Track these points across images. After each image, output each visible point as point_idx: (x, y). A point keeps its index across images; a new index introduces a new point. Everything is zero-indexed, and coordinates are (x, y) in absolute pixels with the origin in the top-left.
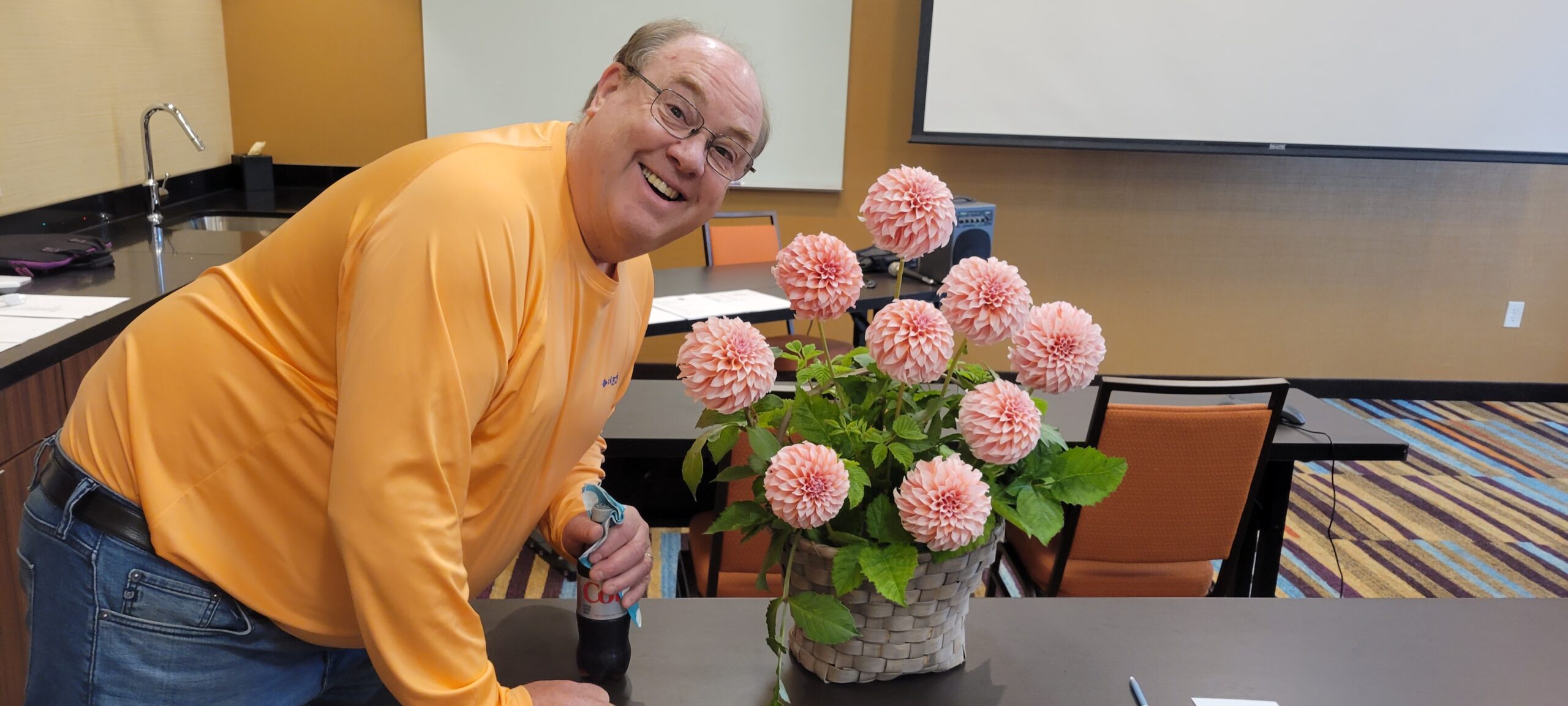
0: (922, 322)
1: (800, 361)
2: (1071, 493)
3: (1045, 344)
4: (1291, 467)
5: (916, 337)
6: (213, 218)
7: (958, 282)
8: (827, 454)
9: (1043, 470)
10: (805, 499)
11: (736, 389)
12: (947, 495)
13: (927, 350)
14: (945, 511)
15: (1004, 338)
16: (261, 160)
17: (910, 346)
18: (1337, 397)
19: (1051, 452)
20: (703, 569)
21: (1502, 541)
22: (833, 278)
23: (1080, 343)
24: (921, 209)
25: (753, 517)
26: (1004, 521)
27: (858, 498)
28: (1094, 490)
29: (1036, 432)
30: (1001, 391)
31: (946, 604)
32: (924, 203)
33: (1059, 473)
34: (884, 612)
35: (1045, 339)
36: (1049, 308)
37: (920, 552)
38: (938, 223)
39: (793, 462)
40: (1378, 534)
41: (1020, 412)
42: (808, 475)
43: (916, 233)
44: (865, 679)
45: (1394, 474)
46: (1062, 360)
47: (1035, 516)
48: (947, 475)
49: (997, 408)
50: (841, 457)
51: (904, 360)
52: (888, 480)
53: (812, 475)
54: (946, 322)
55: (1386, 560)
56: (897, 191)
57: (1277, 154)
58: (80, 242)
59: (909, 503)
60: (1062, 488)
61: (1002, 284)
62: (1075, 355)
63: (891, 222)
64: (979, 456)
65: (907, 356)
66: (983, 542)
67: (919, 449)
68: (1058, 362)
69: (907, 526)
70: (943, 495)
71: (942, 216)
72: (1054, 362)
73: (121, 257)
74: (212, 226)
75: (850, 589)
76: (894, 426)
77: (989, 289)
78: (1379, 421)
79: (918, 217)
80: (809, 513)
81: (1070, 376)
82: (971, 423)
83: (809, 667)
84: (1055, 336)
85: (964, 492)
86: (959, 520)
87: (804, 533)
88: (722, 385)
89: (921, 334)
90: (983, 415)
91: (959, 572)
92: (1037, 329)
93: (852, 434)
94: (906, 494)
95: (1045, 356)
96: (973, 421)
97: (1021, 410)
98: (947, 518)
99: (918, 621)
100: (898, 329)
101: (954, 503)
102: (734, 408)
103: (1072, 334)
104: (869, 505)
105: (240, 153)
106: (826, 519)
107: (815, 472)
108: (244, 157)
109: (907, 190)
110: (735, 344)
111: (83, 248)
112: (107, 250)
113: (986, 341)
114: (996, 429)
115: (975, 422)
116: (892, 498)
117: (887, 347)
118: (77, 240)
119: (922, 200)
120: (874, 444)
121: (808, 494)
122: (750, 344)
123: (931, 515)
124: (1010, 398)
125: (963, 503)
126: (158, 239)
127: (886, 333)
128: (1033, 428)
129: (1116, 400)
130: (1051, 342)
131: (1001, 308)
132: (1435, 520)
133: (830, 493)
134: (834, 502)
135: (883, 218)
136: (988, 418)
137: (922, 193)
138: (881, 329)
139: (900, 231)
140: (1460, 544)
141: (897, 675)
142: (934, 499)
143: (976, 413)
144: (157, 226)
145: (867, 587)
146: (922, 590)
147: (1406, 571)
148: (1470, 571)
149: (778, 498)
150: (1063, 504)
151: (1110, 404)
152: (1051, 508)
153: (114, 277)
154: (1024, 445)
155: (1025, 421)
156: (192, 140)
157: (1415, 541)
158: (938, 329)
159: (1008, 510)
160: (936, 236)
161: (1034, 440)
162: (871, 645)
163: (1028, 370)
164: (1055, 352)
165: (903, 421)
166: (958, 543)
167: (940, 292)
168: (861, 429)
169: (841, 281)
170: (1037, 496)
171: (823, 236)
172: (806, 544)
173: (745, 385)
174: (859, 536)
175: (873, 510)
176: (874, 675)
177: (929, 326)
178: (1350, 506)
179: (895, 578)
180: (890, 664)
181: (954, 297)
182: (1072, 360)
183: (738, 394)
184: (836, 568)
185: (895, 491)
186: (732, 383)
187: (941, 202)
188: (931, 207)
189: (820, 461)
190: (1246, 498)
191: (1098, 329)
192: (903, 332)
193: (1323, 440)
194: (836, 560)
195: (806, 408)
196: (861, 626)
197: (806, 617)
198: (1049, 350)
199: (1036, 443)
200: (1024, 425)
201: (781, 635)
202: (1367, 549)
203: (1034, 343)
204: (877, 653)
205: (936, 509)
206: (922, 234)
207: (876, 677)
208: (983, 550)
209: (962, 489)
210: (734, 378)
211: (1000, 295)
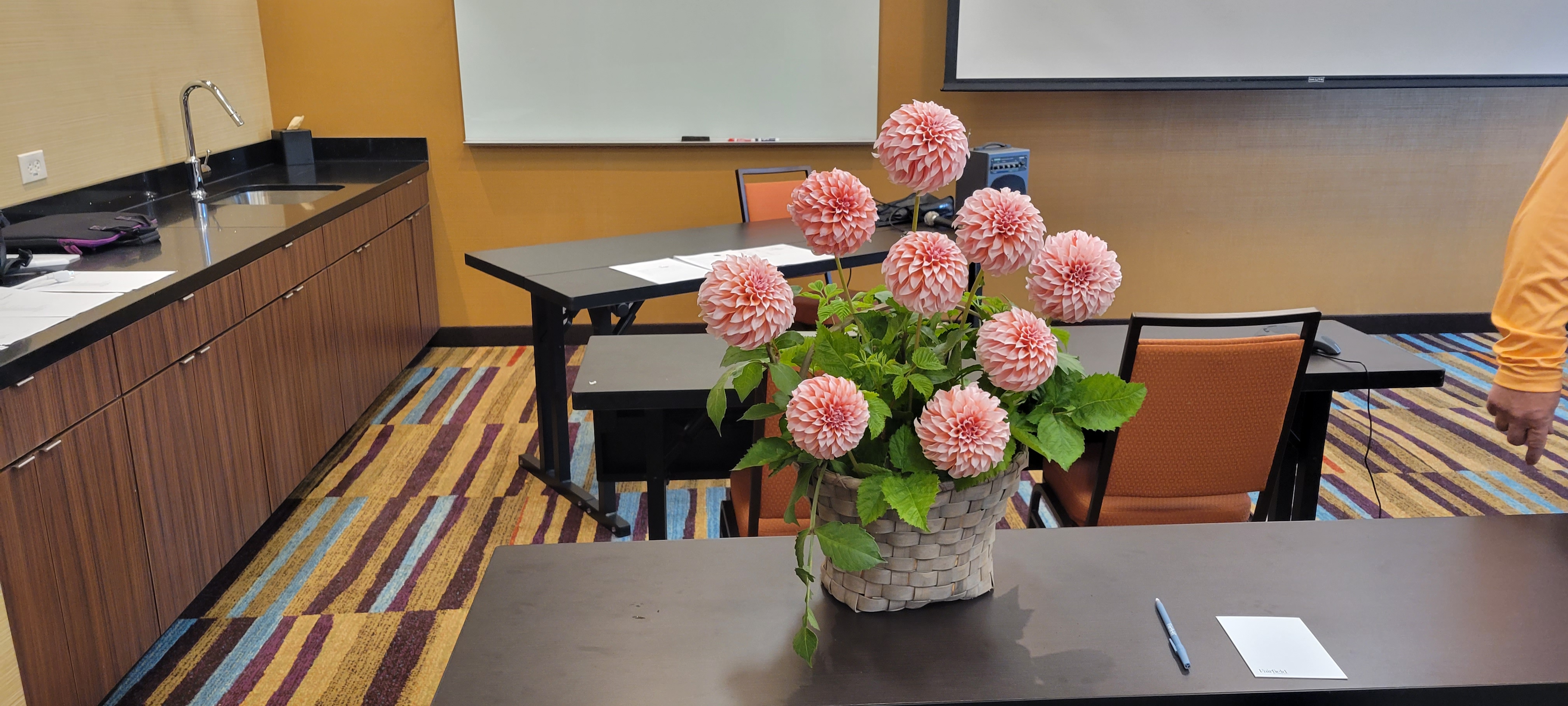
0: (936, 252)
1: (821, 300)
2: (1091, 418)
3: (1060, 272)
4: (1328, 399)
5: (929, 267)
6: (256, 193)
7: (972, 213)
8: (847, 386)
9: (1064, 398)
10: (825, 429)
11: (756, 325)
12: (966, 421)
13: (941, 278)
14: (964, 438)
15: (1019, 266)
16: (300, 135)
17: (924, 276)
18: (1382, 333)
19: (1071, 380)
20: (744, 517)
21: (1549, 470)
22: (847, 212)
23: (1095, 270)
24: (933, 142)
25: (780, 452)
26: (1027, 449)
27: (878, 429)
28: (1114, 416)
29: (1052, 358)
30: (1017, 318)
31: (971, 532)
32: (936, 136)
33: (1079, 401)
34: (911, 540)
35: (1060, 266)
36: (1063, 238)
37: (942, 480)
38: (951, 155)
39: (813, 393)
40: (1424, 466)
41: (1035, 338)
42: (828, 406)
43: (929, 167)
44: (894, 607)
45: (1441, 407)
46: (1077, 287)
47: (1056, 442)
48: (966, 402)
49: (1013, 335)
50: (860, 389)
51: (919, 290)
52: (910, 411)
53: (831, 406)
54: (960, 251)
55: (1432, 492)
56: (908, 125)
57: (1317, 87)
58: (126, 220)
59: (930, 432)
60: (1082, 415)
61: (1015, 212)
62: (1091, 282)
63: (904, 156)
64: (997, 384)
65: (922, 285)
66: (1003, 468)
67: (940, 381)
68: (1074, 289)
69: (927, 455)
70: (962, 422)
71: (954, 149)
72: (1070, 289)
73: (167, 234)
74: (254, 201)
75: (875, 519)
76: (913, 357)
77: (1002, 218)
78: (1427, 355)
79: (930, 150)
80: (830, 442)
81: (1086, 303)
82: (988, 351)
83: (839, 597)
84: (1070, 263)
85: (982, 418)
86: (978, 446)
87: (828, 464)
88: (741, 320)
89: (935, 264)
90: (1000, 342)
91: (983, 500)
92: (1053, 257)
93: (873, 367)
94: (926, 423)
95: (1061, 284)
96: (989, 349)
97: (1037, 336)
98: (966, 444)
99: (944, 549)
100: (911, 260)
101: (973, 429)
102: (754, 343)
103: (1088, 260)
104: (892, 436)
105: (280, 129)
106: (847, 448)
107: (835, 402)
108: (284, 132)
109: (919, 124)
110: (753, 280)
111: (129, 225)
112: (152, 227)
113: (1002, 271)
114: (1012, 356)
115: (990, 349)
116: (912, 427)
117: (902, 278)
118: (123, 218)
119: (934, 133)
120: (894, 376)
121: (828, 425)
122: (768, 281)
123: (950, 442)
124: (1026, 325)
125: (982, 429)
126: (203, 214)
127: (900, 264)
128: (1049, 354)
129: (1148, 335)
130: (1066, 270)
131: (1014, 236)
132: (1482, 451)
133: (849, 422)
134: (854, 431)
135: (896, 153)
136: (1003, 345)
137: (935, 126)
138: (896, 260)
139: (913, 164)
140: (1507, 473)
141: (925, 602)
142: (952, 426)
143: (992, 341)
144: (201, 202)
145: (891, 515)
146: (946, 518)
147: (1451, 502)
148: (1517, 499)
149: (799, 428)
150: (1084, 430)
151: (1140, 340)
152: (1072, 434)
153: (161, 253)
154: (1040, 371)
155: (1041, 347)
156: (231, 115)
157: (1462, 472)
158: (951, 259)
159: (1029, 437)
160: (950, 169)
161: (1051, 365)
162: (899, 574)
163: (1044, 299)
164: (1070, 279)
165: (923, 353)
166: (978, 469)
167: (954, 224)
168: (880, 362)
169: (855, 215)
170: (1058, 423)
171: (836, 172)
172: (831, 476)
173: (764, 320)
174: (882, 466)
175: (896, 440)
176: (903, 603)
177: (943, 256)
178: (1396, 440)
179: (917, 504)
180: (918, 592)
181: (968, 228)
182: (1088, 287)
183: (758, 329)
184: (860, 498)
185: (916, 421)
186: (752, 317)
187: (953, 135)
188: (943, 140)
189: (839, 392)
190: (1281, 429)
191: (1113, 255)
192: (917, 262)
193: (1359, 369)
194: (860, 491)
195: (828, 344)
196: (889, 555)
197: (832, 546)
198: (1064, 277)
199: (1052, 369)
200: (1040, 352)
201: (809, 565)
202: (1412, 482)
203: (1050, 271)
204: (905, 582)
205: (956, 436)
206: (935, 167)
207: (905, 606)
208: (1006, 477)
209: (980, 416)
210: (753, 313)
211: (1013, 223)
